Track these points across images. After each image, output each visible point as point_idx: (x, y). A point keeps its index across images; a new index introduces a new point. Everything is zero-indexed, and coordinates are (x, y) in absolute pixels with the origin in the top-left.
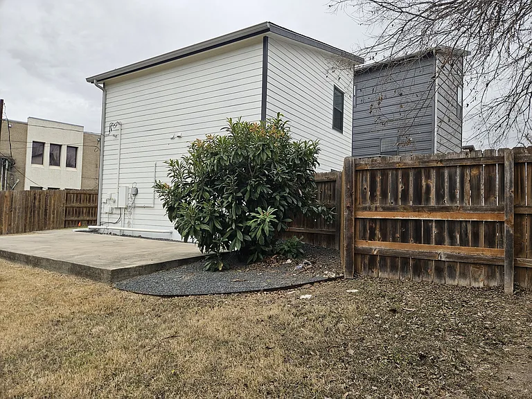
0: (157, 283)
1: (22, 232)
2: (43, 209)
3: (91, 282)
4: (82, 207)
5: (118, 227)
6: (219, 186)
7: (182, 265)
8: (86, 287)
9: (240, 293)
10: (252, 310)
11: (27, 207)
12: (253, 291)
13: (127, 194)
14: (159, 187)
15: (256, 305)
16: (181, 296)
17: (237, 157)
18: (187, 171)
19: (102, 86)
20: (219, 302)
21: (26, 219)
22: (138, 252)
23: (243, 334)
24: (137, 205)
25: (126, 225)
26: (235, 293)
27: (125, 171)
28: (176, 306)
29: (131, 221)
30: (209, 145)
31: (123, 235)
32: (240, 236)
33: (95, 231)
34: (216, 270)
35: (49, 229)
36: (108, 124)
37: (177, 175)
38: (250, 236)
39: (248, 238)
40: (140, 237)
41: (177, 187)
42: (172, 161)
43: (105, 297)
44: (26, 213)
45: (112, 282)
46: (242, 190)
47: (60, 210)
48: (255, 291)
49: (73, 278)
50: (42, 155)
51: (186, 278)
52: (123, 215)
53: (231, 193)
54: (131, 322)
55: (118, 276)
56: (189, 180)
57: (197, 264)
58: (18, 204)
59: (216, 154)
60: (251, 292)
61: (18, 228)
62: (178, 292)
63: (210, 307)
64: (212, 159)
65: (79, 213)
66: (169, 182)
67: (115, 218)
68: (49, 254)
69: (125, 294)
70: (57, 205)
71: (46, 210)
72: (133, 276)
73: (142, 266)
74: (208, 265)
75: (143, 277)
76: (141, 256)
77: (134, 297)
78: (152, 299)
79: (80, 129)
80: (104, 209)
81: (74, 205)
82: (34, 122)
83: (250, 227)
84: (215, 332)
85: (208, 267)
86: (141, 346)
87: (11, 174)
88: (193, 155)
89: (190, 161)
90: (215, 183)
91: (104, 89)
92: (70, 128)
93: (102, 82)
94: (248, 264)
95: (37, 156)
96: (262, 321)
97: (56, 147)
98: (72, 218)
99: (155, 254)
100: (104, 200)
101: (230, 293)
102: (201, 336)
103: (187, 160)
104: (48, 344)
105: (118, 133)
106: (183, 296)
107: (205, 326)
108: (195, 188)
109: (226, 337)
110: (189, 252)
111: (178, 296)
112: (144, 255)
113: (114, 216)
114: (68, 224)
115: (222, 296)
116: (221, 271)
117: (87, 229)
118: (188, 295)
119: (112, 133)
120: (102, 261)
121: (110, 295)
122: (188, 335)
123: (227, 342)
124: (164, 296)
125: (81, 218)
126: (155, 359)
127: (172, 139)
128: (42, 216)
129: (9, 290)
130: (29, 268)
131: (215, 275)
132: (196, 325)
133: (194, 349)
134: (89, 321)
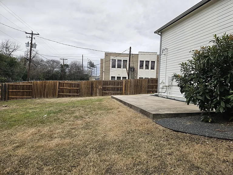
0: (173, 123)
1: (134, 94)
2: (140, 86)
3: (146, 117)
4: (154, 85)
5: (165, 94)
6: (210, 75)
7: (189, 116)
8: (144, 119)
9: (218, 138)
10: (222, 152)
11: (135, 85)
12: (228, 139)
13: (169, 80)
14: (176, 76)
15: (227, 149)
16: (183, 132)
17: (220, 57)
18: (191, 68)
19: (160, 34)
20: (203, 141)
21: (135, 90)
22: (169, 107)
23: (210, 167)
24: (173, 85)
25: (169, 94)
26: (215, 138)
27: (169, 69)
28: (178, 137)
29: (171, 92)
30: (203, 52)
31: (167, 98)
32: (223, 104)
33: (157, 96)
34: (207, 122)
35: (142, 94)
36: (162, 50)
37: (186, 70)
38: (230, 105)
39: (229, 106)
40: (174, 99)
41: (185, 76)
42: (183, 63)
43: (149, 126)
44: (135, 87)
45: (153, 119)
46: (224, 77)
47: (146, 86)
48: (230, 140)
49: (141, 114)
50: (143, 66)
51: (188, 124)
52: (167, 89)
53: (216, 79)
54: (155, 140)
55: (156, 117)
56: (192, 72)
57: (197, 117)
58: (133, 84)
59: (207, 57)
60: (226, 139)
61: (132, 93)
62: (182, 130)
63: (196, 143)
64: (204, 60)
65: (153, 88)
66: (181, 74)
67: (164, 90)
68: (136, 104)
69: (157, 125)
70: (145, 84)
71: (141, 86)
72: (163, 118)
73: (167, 114)
74: (202, 118)
75: (168, 119)
76: (169, 109)
77: (161, 128)
78: (168, 131)
79: (156, 54)
80: (160, 86)
81: (151, 84)
82: (140, 53)
83: (230, 99)
84: (194, 159)
85: (202, 119)
86: (154, 154)
87: (133, 73)
88: (195, 59)
89: (193, 62)
90: (208, 73)
91: (161, 35)
92: (152, 54)
93: (160, 32)
94: (230, 122)
95: (141, 66)
96: (227, 161)
97: (147, 62)
98: (150, 90)
99: (176, 108)
100: (160, 83)
101: (212, 137)
102: (185, 159)
103: (191, 62)
104: (122, 141)
105: (166, 53)
106: (184, 133)
107: (189, 153)
108: (195, 76)
109: (199, 164)
110: (194, 109)
111: (181, 132)
112: (171, 108)
113: (164, 89)
114: (148, 92)
115: (206, 138)
116: (210, 123)
117: (154, 95)
118: (187, 133)
119: (163, 53)
120: (152, 109)
121: (151, 124)
122: (177, 155)
123: (198, 168)
124: (174, 131)
125: (153, 90)
126: (156, 164)
127: (190, 52)
128: (140, 89)
129: (120, 116)
130: (128, 108)
131: (206, 124)
132: (184, 151)
133: (178, 165)
134: (139, 135)
